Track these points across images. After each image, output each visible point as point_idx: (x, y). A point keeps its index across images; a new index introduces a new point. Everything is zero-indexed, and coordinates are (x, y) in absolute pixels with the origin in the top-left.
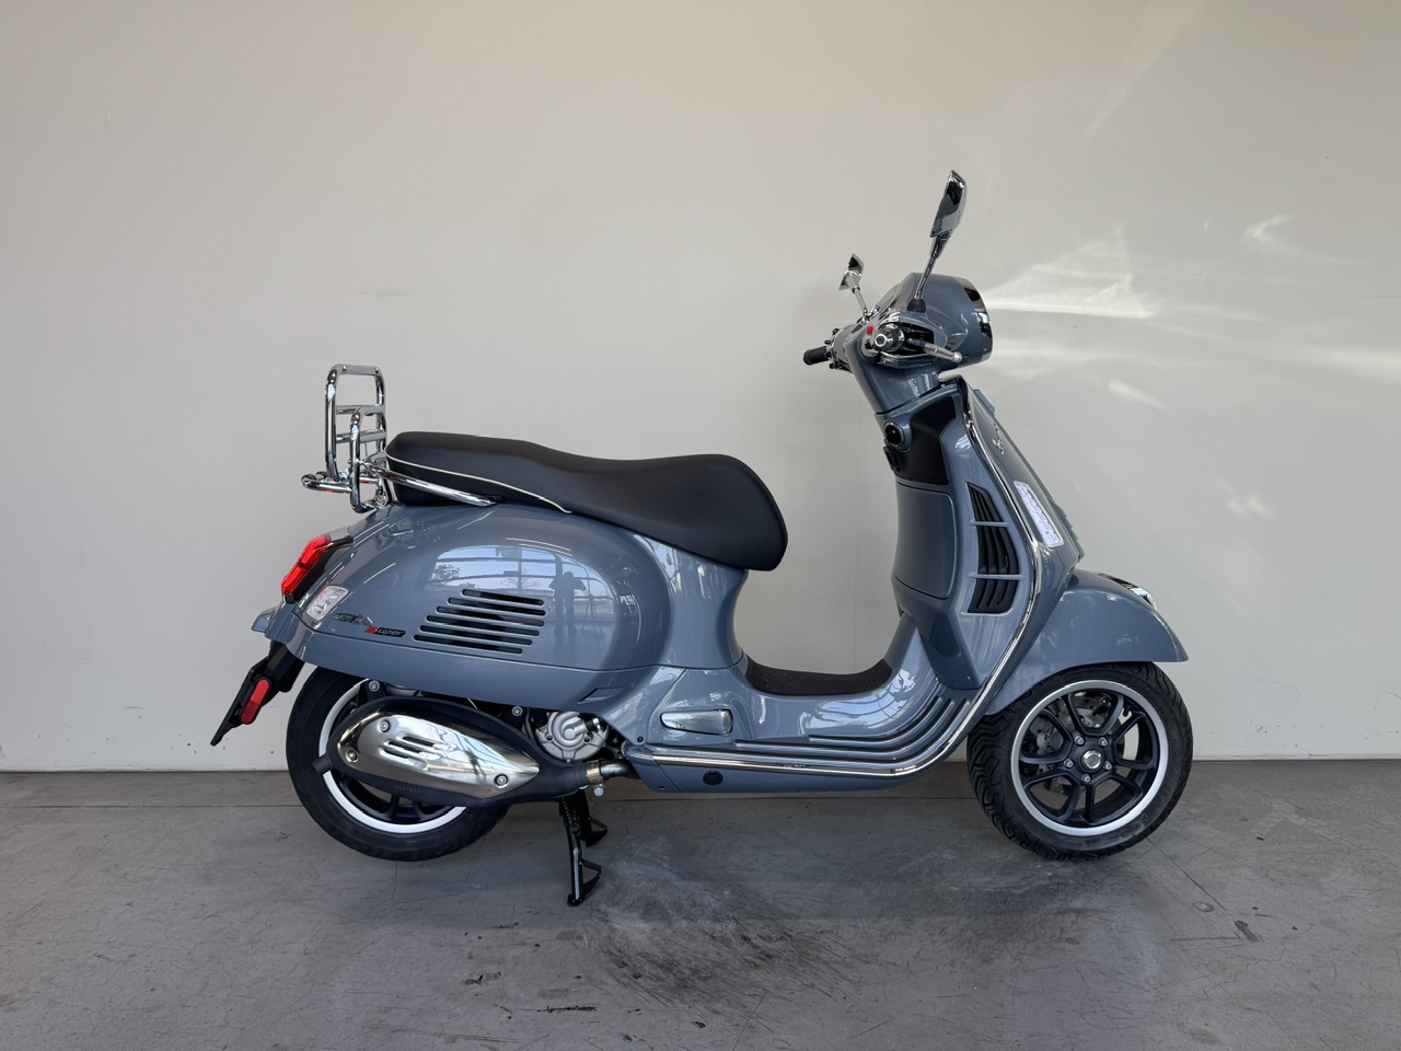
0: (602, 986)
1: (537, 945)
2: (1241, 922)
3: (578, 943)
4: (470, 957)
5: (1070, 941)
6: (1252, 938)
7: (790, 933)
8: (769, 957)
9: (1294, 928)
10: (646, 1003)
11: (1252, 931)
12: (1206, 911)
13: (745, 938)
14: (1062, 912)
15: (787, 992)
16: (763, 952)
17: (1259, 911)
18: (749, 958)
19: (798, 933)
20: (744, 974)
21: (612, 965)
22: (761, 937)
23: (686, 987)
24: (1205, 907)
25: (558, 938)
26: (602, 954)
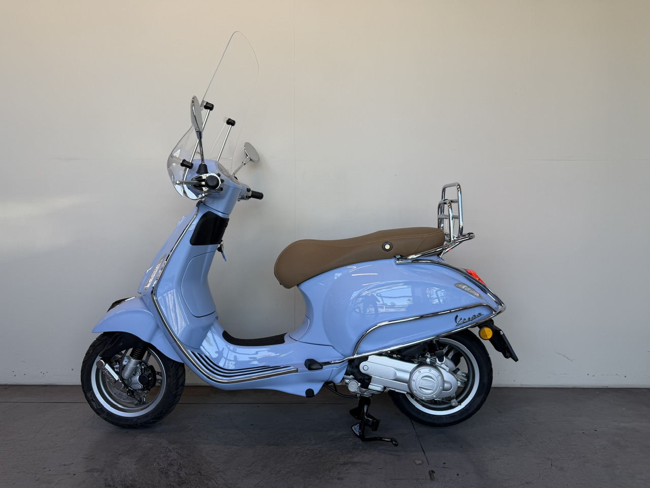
1: (74, 474)
2: (432, 471)
3: (96, 474)
4: (37, 480)
6: (432, 478)
7: (202, 472)
9: (458, 475)
11: (434, 476)
12: (420, 464)
13: (179, 474)
17: (445, 466)
19: (205, 472)
22: (186, 473)
24: (420, 462)
25: (87, 471)
26: (103, 480)
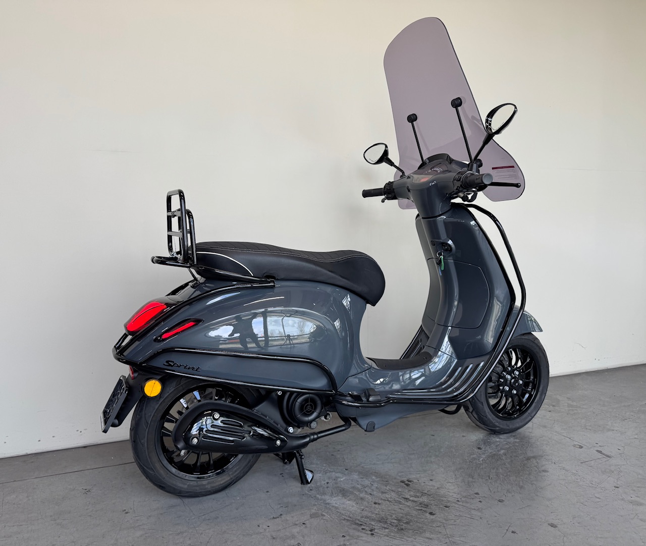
0: (361, 538)
1: (304, 524)
2: (598, 451)
3: (324, 518)
5: (545, 471)
6: (608, 457)
7: (426, 492)
8: (427, 506)
9: (619, 449)
10: (392, 542)
11: (606, 453)
14: (528, 459)
15: (453, 521)
16: (421, 504)
17: (600, 445)
18: (417, 508)
19: (428, 491)
20: (423, 517)
21: (354, 526)
23: (402, 529)
25: (311, 518)
